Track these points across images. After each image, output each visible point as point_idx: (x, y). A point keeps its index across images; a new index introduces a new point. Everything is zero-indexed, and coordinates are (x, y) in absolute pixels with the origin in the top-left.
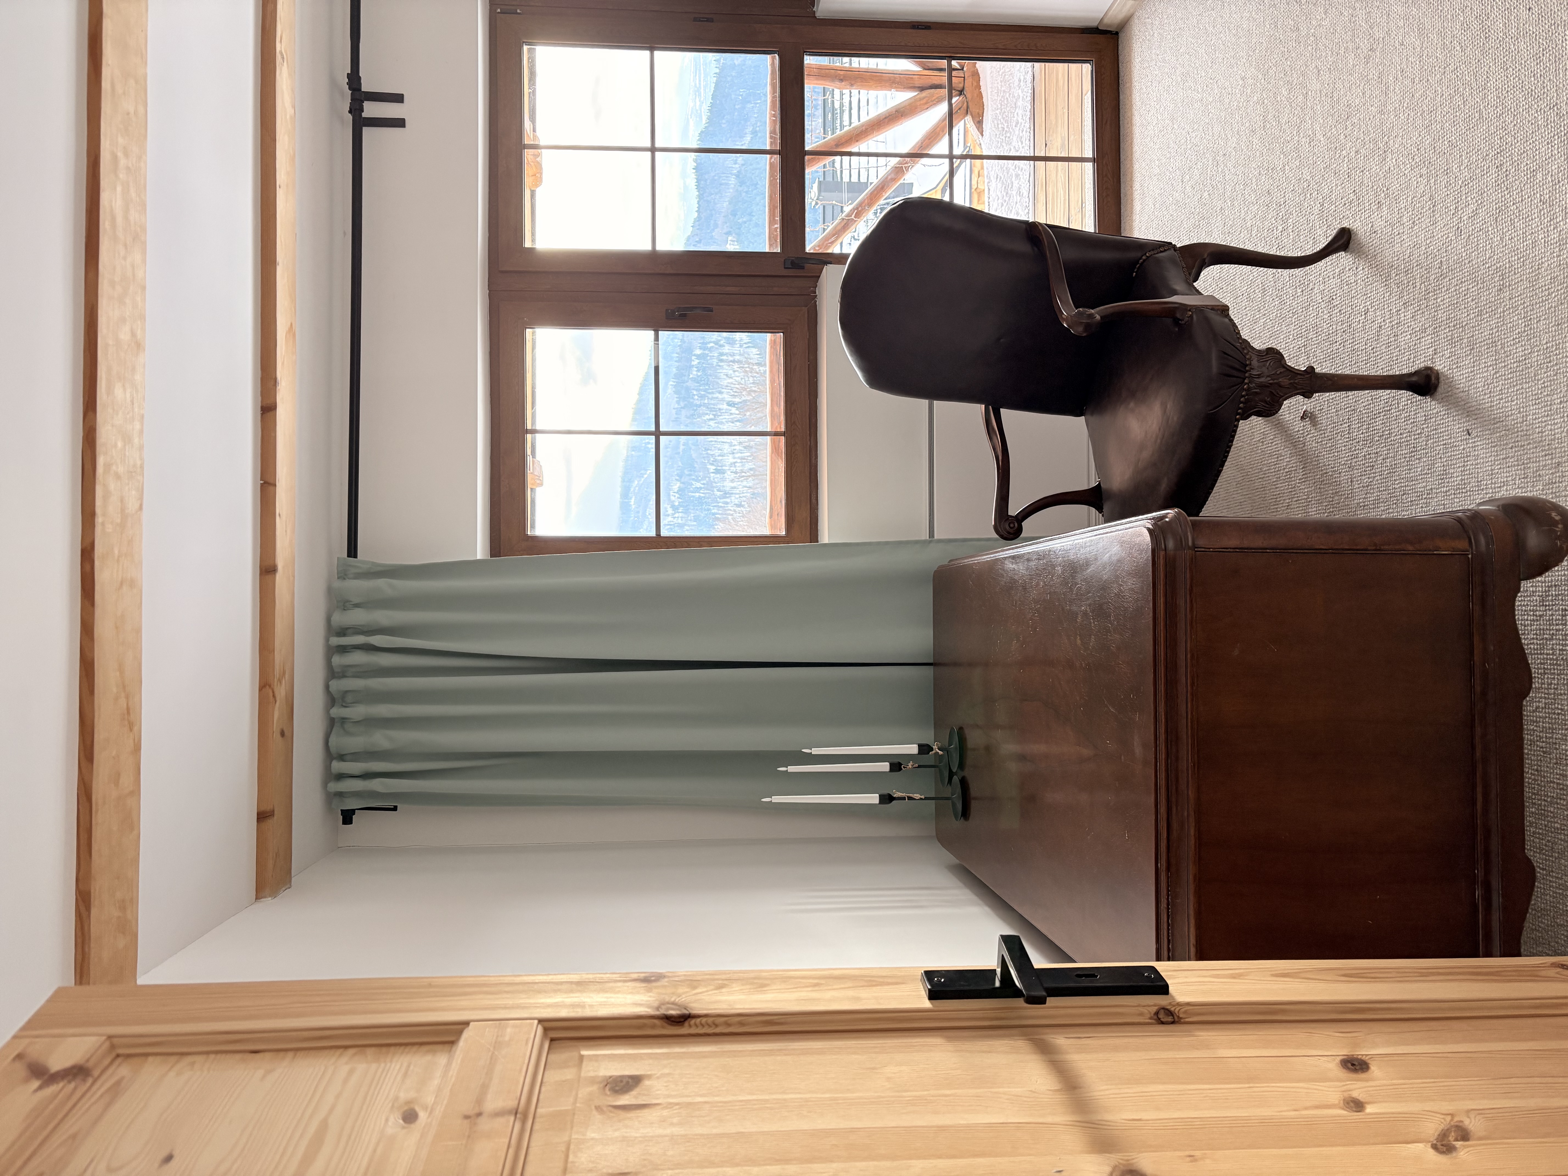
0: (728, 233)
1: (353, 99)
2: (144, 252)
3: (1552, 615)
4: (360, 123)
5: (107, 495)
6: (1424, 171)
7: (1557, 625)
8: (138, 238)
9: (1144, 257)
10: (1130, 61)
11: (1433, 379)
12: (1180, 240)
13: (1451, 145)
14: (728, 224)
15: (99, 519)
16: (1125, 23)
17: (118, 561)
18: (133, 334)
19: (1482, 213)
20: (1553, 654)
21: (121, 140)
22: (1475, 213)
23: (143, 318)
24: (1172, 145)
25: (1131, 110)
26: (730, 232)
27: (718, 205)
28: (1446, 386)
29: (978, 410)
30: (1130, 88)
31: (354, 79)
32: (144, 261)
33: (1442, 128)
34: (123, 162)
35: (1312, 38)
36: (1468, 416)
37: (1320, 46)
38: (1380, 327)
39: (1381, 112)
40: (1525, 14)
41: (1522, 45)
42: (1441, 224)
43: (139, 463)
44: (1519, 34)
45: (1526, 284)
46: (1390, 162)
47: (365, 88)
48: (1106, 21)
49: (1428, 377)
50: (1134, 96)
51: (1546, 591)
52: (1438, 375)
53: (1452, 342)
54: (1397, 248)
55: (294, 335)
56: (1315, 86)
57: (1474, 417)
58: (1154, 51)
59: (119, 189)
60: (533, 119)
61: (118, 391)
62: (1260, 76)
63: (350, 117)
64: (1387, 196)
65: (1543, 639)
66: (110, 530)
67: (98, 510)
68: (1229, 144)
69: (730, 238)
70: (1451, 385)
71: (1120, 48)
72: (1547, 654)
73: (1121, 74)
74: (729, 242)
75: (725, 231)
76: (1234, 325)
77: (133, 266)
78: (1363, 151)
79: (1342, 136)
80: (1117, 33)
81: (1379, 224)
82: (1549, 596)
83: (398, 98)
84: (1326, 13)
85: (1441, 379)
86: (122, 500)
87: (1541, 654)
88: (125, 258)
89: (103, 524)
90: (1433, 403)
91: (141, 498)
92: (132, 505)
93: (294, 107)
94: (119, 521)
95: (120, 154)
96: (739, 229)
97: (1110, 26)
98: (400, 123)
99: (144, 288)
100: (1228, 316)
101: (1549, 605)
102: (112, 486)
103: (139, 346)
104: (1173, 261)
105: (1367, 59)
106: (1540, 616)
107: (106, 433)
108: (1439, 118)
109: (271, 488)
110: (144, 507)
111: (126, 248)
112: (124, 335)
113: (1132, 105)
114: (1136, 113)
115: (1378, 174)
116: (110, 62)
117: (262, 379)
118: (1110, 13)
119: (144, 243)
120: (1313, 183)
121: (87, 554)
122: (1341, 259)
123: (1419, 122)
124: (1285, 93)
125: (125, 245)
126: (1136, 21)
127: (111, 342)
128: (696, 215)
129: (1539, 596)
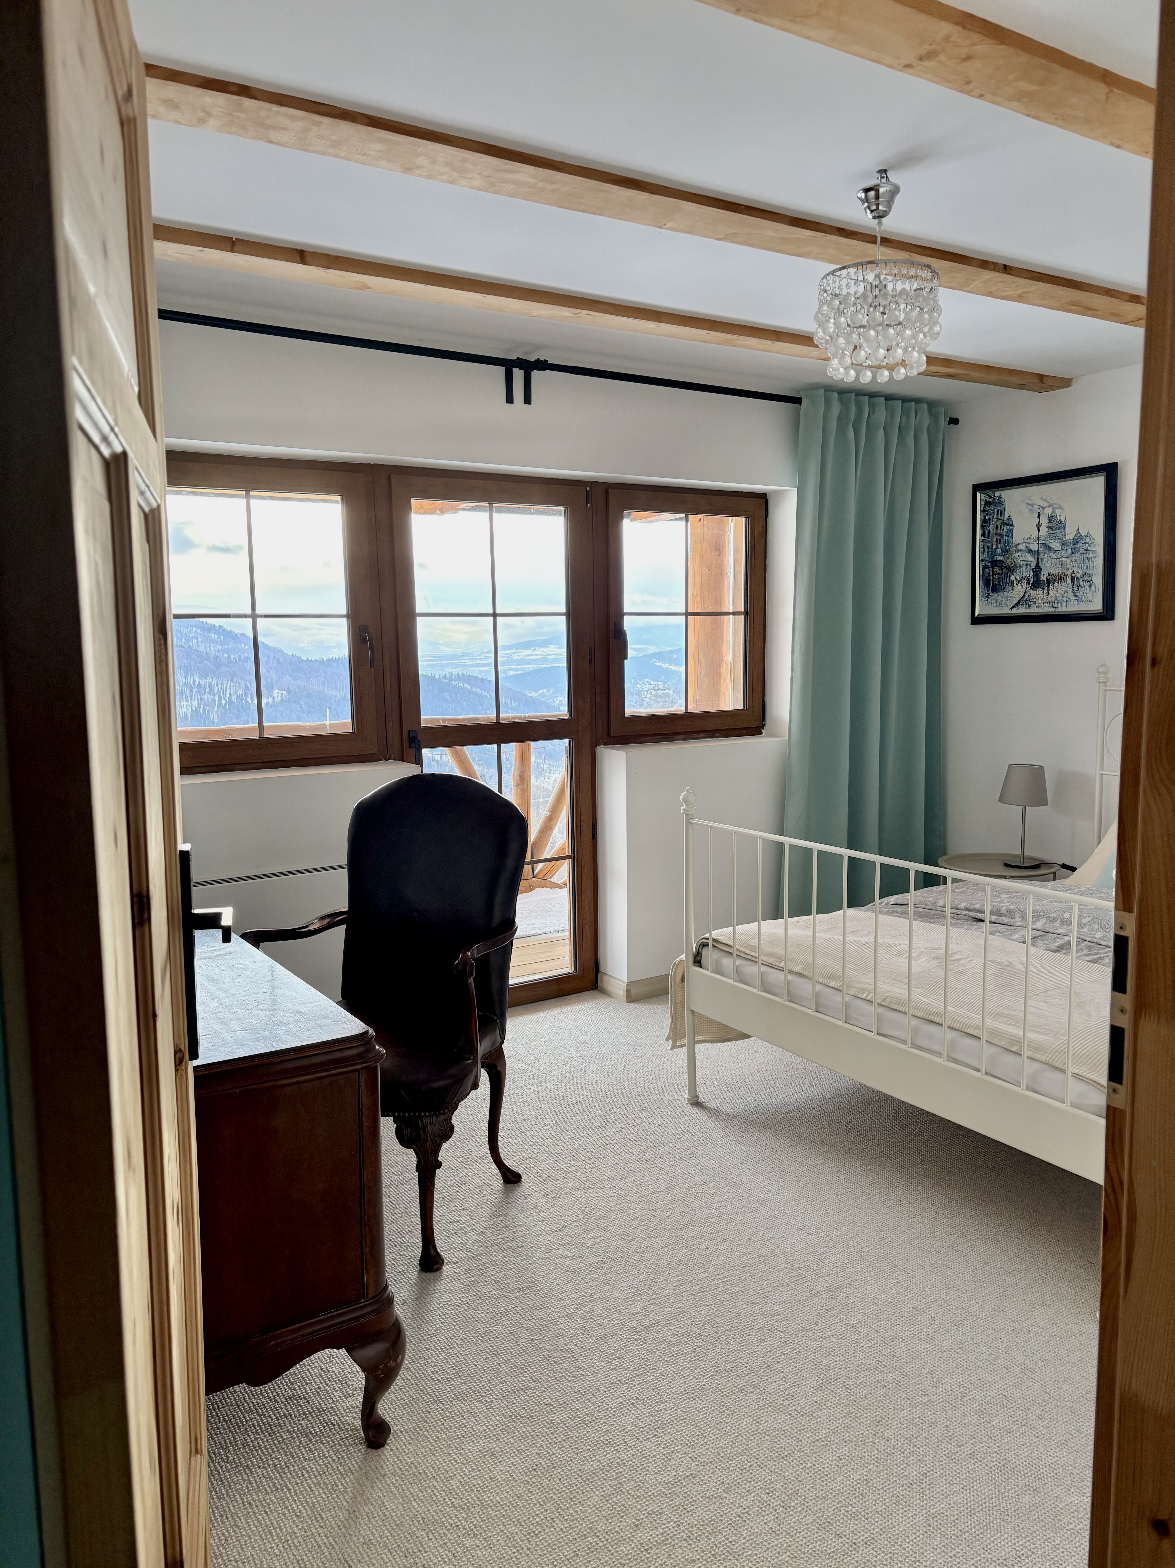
0: (289, 691)
1: (529, 362)
2: (479, 189)
3: (282, 1409)
4: (508, 365)
5: (294, 119)
6: (580, 1217)
7: (274, 1415)
8: (492, 187)
9: (496, 1018)
10: (580, 1001)
11: (436, 1266)
12: (507, 1048)
13: (605, 1229)
14: (298, 690)
15: (275, 108)
16: (604, 992)
17: (230, 114)
18: (419, 167)
19: (567, 1261)
20: (247, 1421)
21: (565, 189)
22: (567, 1257)
23: (430, 177)
24: (533, 1044)
25: (547, 1009)
26: (291, 692)
27: (315, 680)
28: (433, 1277)
29: (343, 905)
30: (561, 1005)
31: (543, 365)
32: (473, 187)
33: (614, 1219)
34: (550, 187)
35: (640, 1121)
36: (416, 1298)
37: (637, 1128)
38: (458, 1222)
39: (609, 1179)
40: (703, 1246)
41: (684, 1251)
42: (549, 1238)
43: (310, 148)
44: (691, 1247)
45: (531, 1304)
46: (578, 1194)
47: (536, 374)
48: (605, 978)
49: (437, 1263)
50: (557, 1009)
51: (299, 1397)
52: (439, 1269)
53: (468, 1271)
54: (521, 1216)
55: (360, 289)
56: (610, 1131)
57: (418, 1303)
58: (593, 1017)
59: (532, 181)
60: (473, 509)
61: (378, 146)
62: (603, 1094)
63: (514, 358)
64: (554, 1198)
65: (256, 1409)
66: (261, 114)
67: (284, 109)
68: (549, 1084)
69: (284, 692)
70: (436, 1280)
71: (587, 992)
72: (244, 1417)
73: (570, 997)
74: (280, 692)
75: (291, 687)
76: (468, 1095)
77: (471, 178)
78: (578, 1174)
79: (583, 1158)
80: (596, 988)
81: (533, 1199)
82: (297, 1400)
83: (528, 400)
84: (659, 1126)
85: (438, 1273)
86: (284, 129)
87: (242, 1413)
88: (480, 174)
89: (270, 110)
90: (416, 1273)
91: (278, 143)
92: (274, 135)
93: (538, 316)
94: (267, 122)
95: (556, 186)
96: (294, 702)
97: (602, 981)
98: (510, 399)
99: (452, 183)
100: (472, 1089)
101: (288, 1403)
102: (299, 124)
103: (407, 170)
104: (494, 1043)
105: (640, 1160)
106: (276, 1401)
107: (346, 128)
108: (619, 1216)
109: (229, 248)
110: (270, 145)
111: (487, 176)
112: (420, 161)
113: (550, 1009)
114: (545, 1013)
115: (567, 1188)
116: (620, 192)
117: (328, 255)
118: (612, 980)
119: (486, 190)
120: (544, 1148)
121: (244, 90)
122: (497, 1181)
123: (612, 1204)
124: (598, 1112)
125: (489, 176)
126: (609, 1000)
127: (419, 149)
128: (305, 659)
129: (293, 1394)
